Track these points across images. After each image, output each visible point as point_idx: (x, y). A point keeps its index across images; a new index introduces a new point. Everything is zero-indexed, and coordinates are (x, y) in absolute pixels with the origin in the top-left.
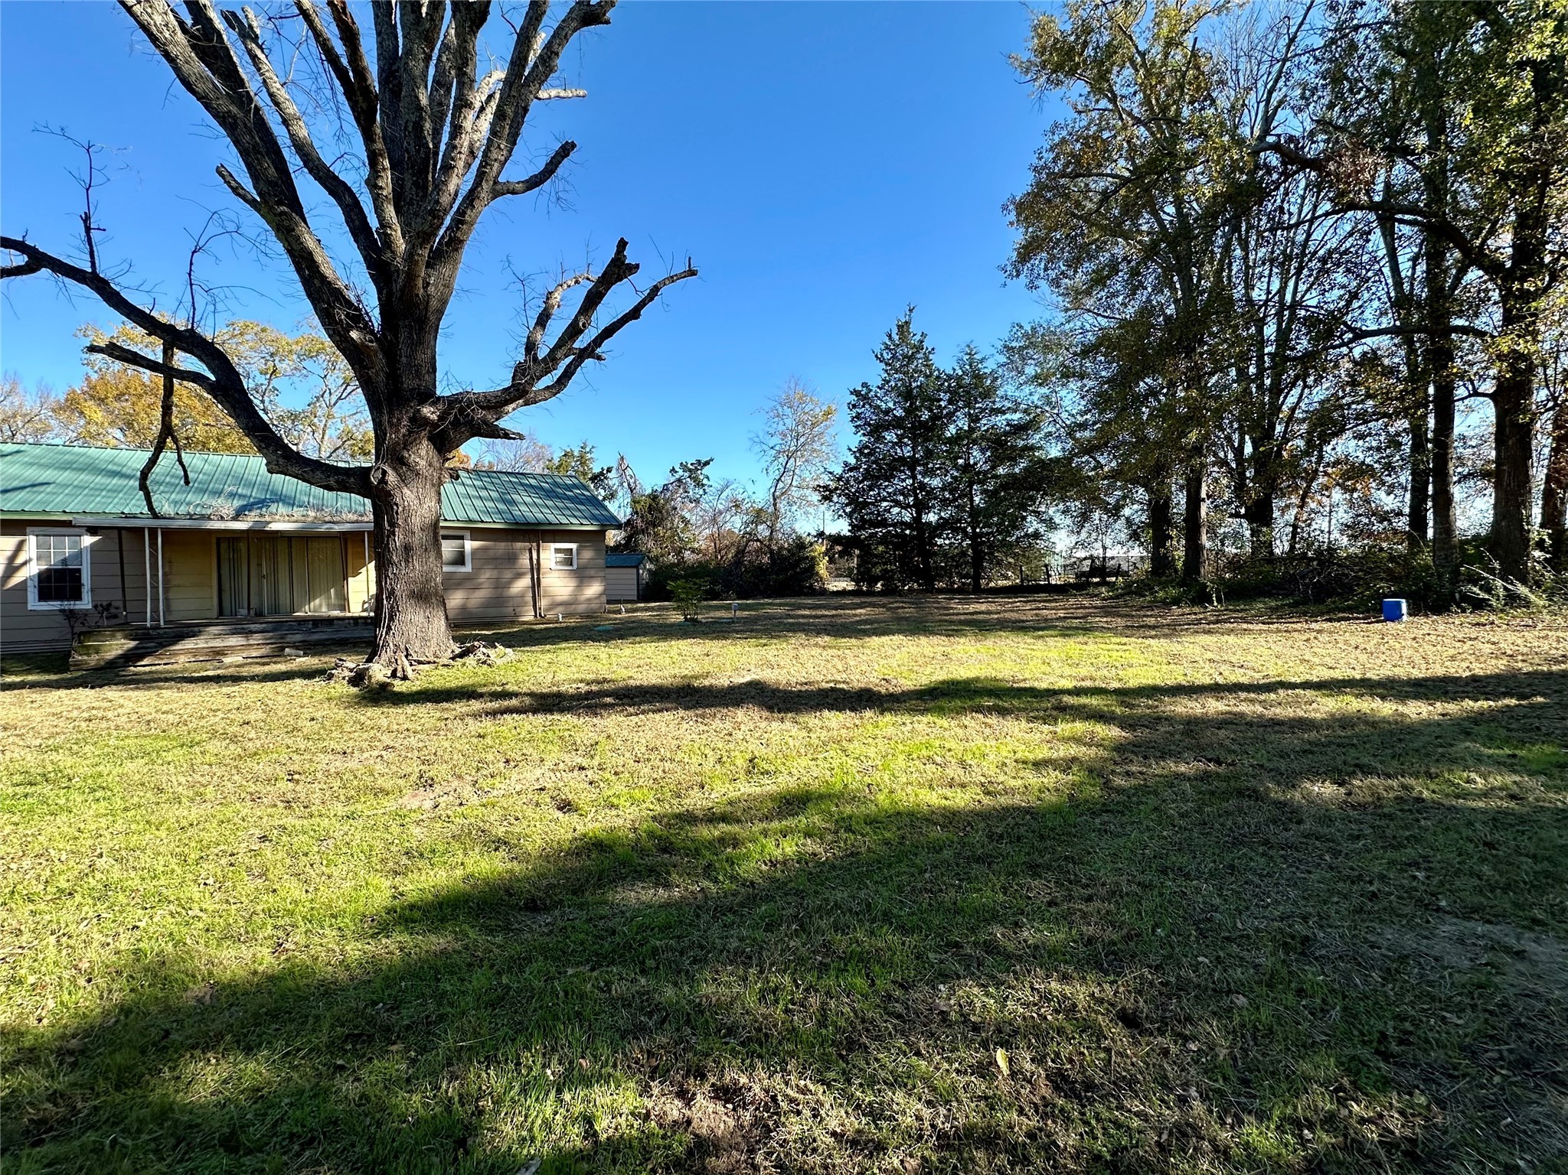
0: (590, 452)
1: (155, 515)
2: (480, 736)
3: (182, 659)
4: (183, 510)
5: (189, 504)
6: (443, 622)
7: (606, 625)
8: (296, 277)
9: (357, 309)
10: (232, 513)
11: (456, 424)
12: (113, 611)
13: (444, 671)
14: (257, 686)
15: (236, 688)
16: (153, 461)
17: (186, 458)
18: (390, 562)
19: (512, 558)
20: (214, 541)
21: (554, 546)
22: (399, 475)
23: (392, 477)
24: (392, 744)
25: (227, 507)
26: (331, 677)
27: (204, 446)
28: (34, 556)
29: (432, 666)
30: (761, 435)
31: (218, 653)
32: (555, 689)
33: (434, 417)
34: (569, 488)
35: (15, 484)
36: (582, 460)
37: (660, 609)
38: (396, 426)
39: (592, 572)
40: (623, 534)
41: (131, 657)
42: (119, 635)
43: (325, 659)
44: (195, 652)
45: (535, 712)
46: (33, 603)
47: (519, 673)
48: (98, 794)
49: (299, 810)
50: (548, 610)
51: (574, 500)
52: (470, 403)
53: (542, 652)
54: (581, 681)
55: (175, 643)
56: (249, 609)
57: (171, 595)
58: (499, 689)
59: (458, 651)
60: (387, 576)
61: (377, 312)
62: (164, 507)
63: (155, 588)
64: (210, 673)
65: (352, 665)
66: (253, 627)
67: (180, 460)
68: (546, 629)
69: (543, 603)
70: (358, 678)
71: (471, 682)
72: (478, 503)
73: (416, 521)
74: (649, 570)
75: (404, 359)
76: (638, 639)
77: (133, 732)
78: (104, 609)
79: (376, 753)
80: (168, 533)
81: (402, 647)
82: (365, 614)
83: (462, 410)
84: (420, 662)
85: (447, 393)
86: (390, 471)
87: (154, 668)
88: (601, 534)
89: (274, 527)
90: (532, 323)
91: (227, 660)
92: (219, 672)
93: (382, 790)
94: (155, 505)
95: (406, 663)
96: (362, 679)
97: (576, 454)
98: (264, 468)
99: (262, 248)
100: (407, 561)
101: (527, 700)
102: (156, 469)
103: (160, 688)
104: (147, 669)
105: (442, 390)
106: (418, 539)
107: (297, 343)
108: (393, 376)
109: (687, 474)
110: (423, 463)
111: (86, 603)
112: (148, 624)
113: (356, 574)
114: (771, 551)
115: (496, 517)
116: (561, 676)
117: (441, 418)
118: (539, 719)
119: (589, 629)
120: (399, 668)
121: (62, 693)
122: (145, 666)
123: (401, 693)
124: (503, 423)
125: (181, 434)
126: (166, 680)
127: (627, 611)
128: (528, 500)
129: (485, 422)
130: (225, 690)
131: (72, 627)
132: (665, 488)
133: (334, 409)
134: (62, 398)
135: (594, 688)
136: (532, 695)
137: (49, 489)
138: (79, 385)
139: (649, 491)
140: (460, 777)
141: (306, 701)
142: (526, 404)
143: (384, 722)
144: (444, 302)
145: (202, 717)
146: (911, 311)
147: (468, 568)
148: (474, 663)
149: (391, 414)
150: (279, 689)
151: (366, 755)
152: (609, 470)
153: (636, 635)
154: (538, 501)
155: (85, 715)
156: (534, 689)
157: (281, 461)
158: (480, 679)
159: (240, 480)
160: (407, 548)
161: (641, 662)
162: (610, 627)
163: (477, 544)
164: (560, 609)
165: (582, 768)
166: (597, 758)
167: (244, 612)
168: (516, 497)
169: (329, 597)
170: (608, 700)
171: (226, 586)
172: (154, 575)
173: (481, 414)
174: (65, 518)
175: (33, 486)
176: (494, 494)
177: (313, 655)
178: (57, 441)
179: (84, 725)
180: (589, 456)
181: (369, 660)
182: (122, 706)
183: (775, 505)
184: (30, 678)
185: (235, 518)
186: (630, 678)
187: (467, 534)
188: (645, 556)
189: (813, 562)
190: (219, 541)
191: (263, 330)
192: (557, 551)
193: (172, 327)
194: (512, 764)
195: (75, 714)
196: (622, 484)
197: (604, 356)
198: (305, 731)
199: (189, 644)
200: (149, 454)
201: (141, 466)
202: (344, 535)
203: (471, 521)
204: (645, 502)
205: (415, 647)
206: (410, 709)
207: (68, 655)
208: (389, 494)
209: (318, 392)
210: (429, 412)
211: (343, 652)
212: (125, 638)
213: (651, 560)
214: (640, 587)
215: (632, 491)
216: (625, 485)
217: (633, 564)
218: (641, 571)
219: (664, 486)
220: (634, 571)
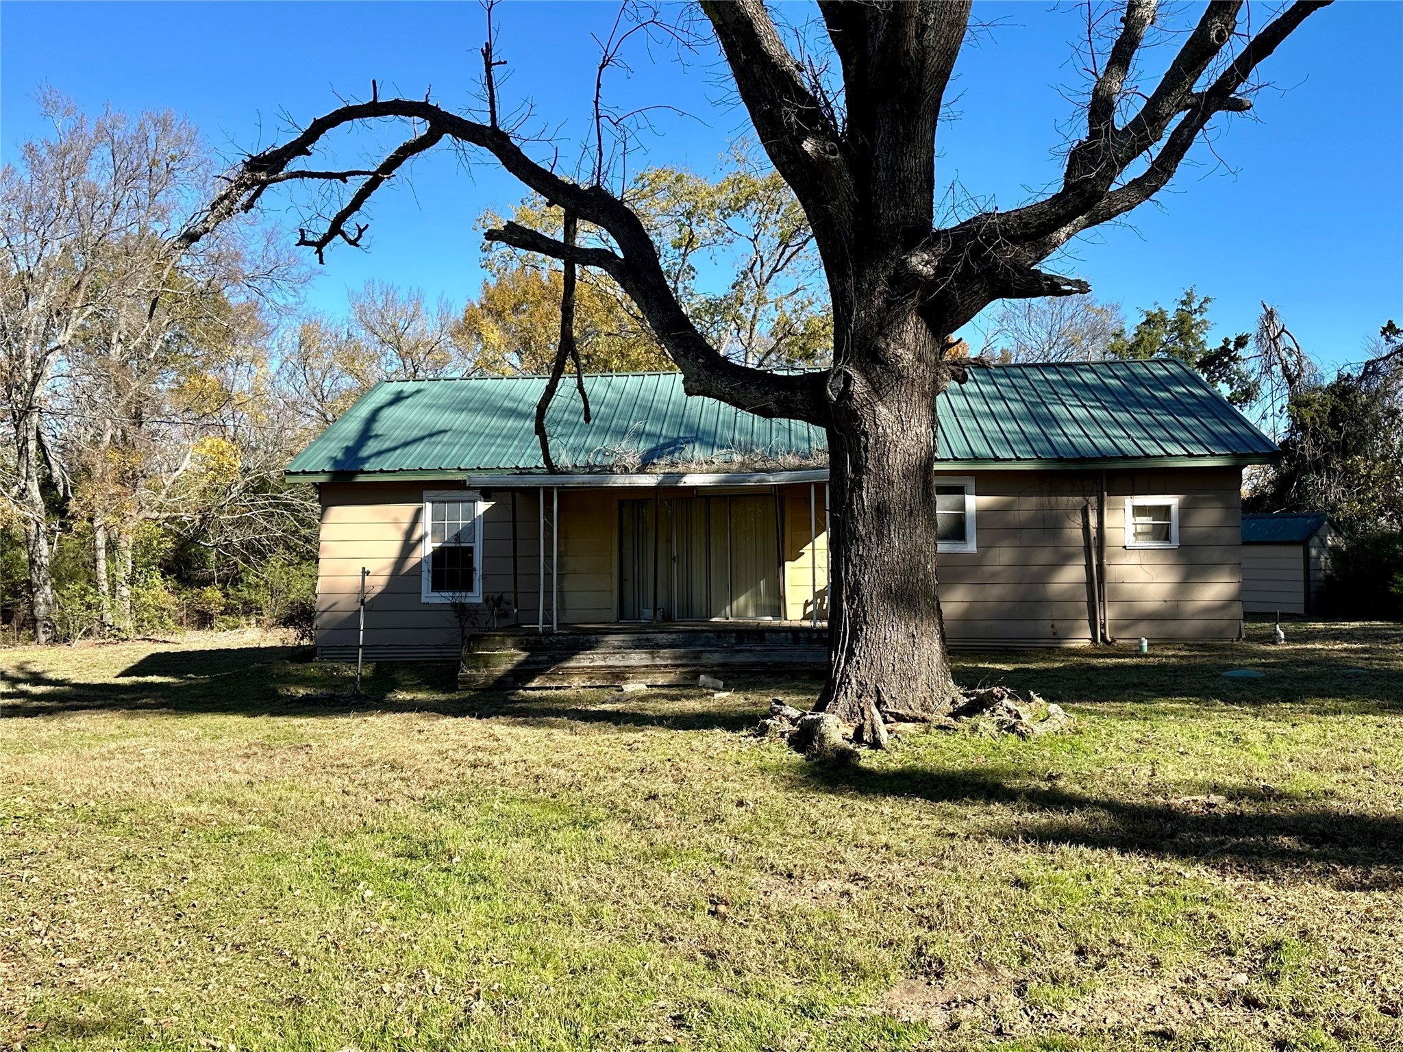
0: (1201, 309)
1: (551, 469)
2: (1018, 883)
3: (577, 681)
4: (581, 460)
5: (588, 451)
6: (937, 646)
7: (1245, 666)
8: (728, 69)
9: (814, 101)
10: (637, 461)
11: (966, 277)
12: (504, 606)
13: (940, 738)
14: (663, 734)
15: (639, 736)
16: (550, 391)
17: (587, 383)
18: (854, 536)
19: (1050, 527)
20: (616, 505)
21: (1130, 502)
22: (870, 381)
23: (859, 387)
24: (863, 871)
25: (631, 452)
26: (763, 731)
27: (607, 367)
28: (429, 530)
29: (921, 727)
31: (618, 676)
32: (1160, 799)
33: (929, 270)
34: (1161, 383)
35: (415, 433)
36: (1183, 327)
37: (1365, 635)
38: (865, 296)
39: (1216, 555)
40: (1271, 473)
41: (521, 675)
42: (509, 641)
43: (753, 697)
44: (591, 672)
45: (1124, 847)
46: (429, 596)
47: (1081, 758)
48: (480, 888)
49: (729, 978)
50: (1117, 628)
51: (1176, 407)
52: (992, 233)
53: (1120, 715)
54: (1216, 789)
55: (568, 658)
56: (655, 609)
57: (567, 586)
58: (1045, 786)
59: (963, 701)
60: (848, 560)
61: (842, 99)
62: (563, 459)
63: (548, 574)
64: (608, 707)
65: (795, 714)
66: (661, 638)
67: (580, 387)
68: (1117, 667)
69: (1110, 614)
70: (805, 737)
71: (990, 765)
72: (989, 426)
73: (896, 462)
74: (1334, 550)
75: (882, 175)
76: (1329, 703)
77: (520, 793)
78: (494, 602)
79: (838, 885)
80: (566, 494)
81: (871, 687)
82: (807, 624)
83: (977, 251)
84: (900, 718)
85: (952, 223)
86: (856, 376)
87: (545, 693)
88: (1232, 475)
89: (691, 480)
90: (1103, 62)
91: (629, 688)
92: (619, 706)
93: (856, 967)
94: (552, 453)
95: (878, 718)
96: (810, 739)
97: (1171, 316)
98: (680, 388)
99: (684, 37)
100: (880, 535)
101: (1105, 819)
102: (555, 403)
103: (551, 726)
104: (538, 693)
105: (944, 218)
106: (900, 492)
107: (720, 190)
108: (865, 209)
110: (908, 356)
111: (476, 597)
112: (540, 627)
113: (796, 556)
115: (1022, 450)
116: (1170, 772)
117: (941, 271)
118: (1134, 866)
119: (1213, 673)
120: (867, 727)
121: (449, 721)
122: (537, 689)
123: (870, 773)
124: (1050, 266)
125: (582, 349)
126: (558, 713)
127: (1290, 638)
128: (1080, 413)
129: (1019, 268)
130: (629, 737)
131: (463, 628)
132: (1371, 369)
133: (768, 288)
134: (461, 315)
135: (1247, 808)
136: (1111, 806)
137: (446, 438)
138: (477, 297)
139: (1330, 379)
140: (990, 968)
141: (730, 768)
142: (1093, 222)
143: (847, 824)
144: (950, 55)
145: (598, 779)
147: (971, 546)
148: (993, 728)
149: (859, 275)
150: (695, 743)
151: (823, 886)
152: (1241, 342)
153: (1322, 694)
154: (1099, 414)
155: (471, 758)
156: (1115, 794)
157: (704, 374)
158: (1004, 762)
159: (649, 411)
160: (881, 510)
161: (1351, 759)
162: (1257, 673)
163: (986, 500)
164: (1144, 627)
165: (1251, 1003)
166: (1286, 982)
167: (649, 613)
168: (1057, 409)
169: (758, 593)
170: (1286, 841)
171: (628, 574)
172: (549, 557)
173: (1010, 252)
174: (459, 477)
175: (431, 435)
176: (1016, 407)
177: (738, 689)
178: (456, 375)
179: (469, 772)
180: (1197, 318)
181: (820, 707)
182: (509, 750)
184: (421, 696)
185: (641, 470)
186: (1330, 794)
187: (970, 483)
188: (1323, 520)
190: (621, 504)
191: (679, 179)
192: (1139, 511)
193: (575, 186)
194: (1093, 959)
195: (460, 755)
196: (1267, 370)
197: (1248, 99)
198: (733, 822)
199: (584, 660)
200: (547, 382)
201: (537, 399)
202: (782, 491)
203: (977, 459)
204: (1325, 404)
205: (891, 689)
206: (888, 806)
207: (458, 668)
208: (854, 417)
209: (745, 264)
210: (921, 263)
211: (779, 686)
212: (515, 647)
213: (1337, 527)
214: (1313, 587)
215: (1291, 381)
216: (1277, 369)
217: (1296, 538)
218: (1314, 552)
219: (1368, 364)
220: (1298, 551)
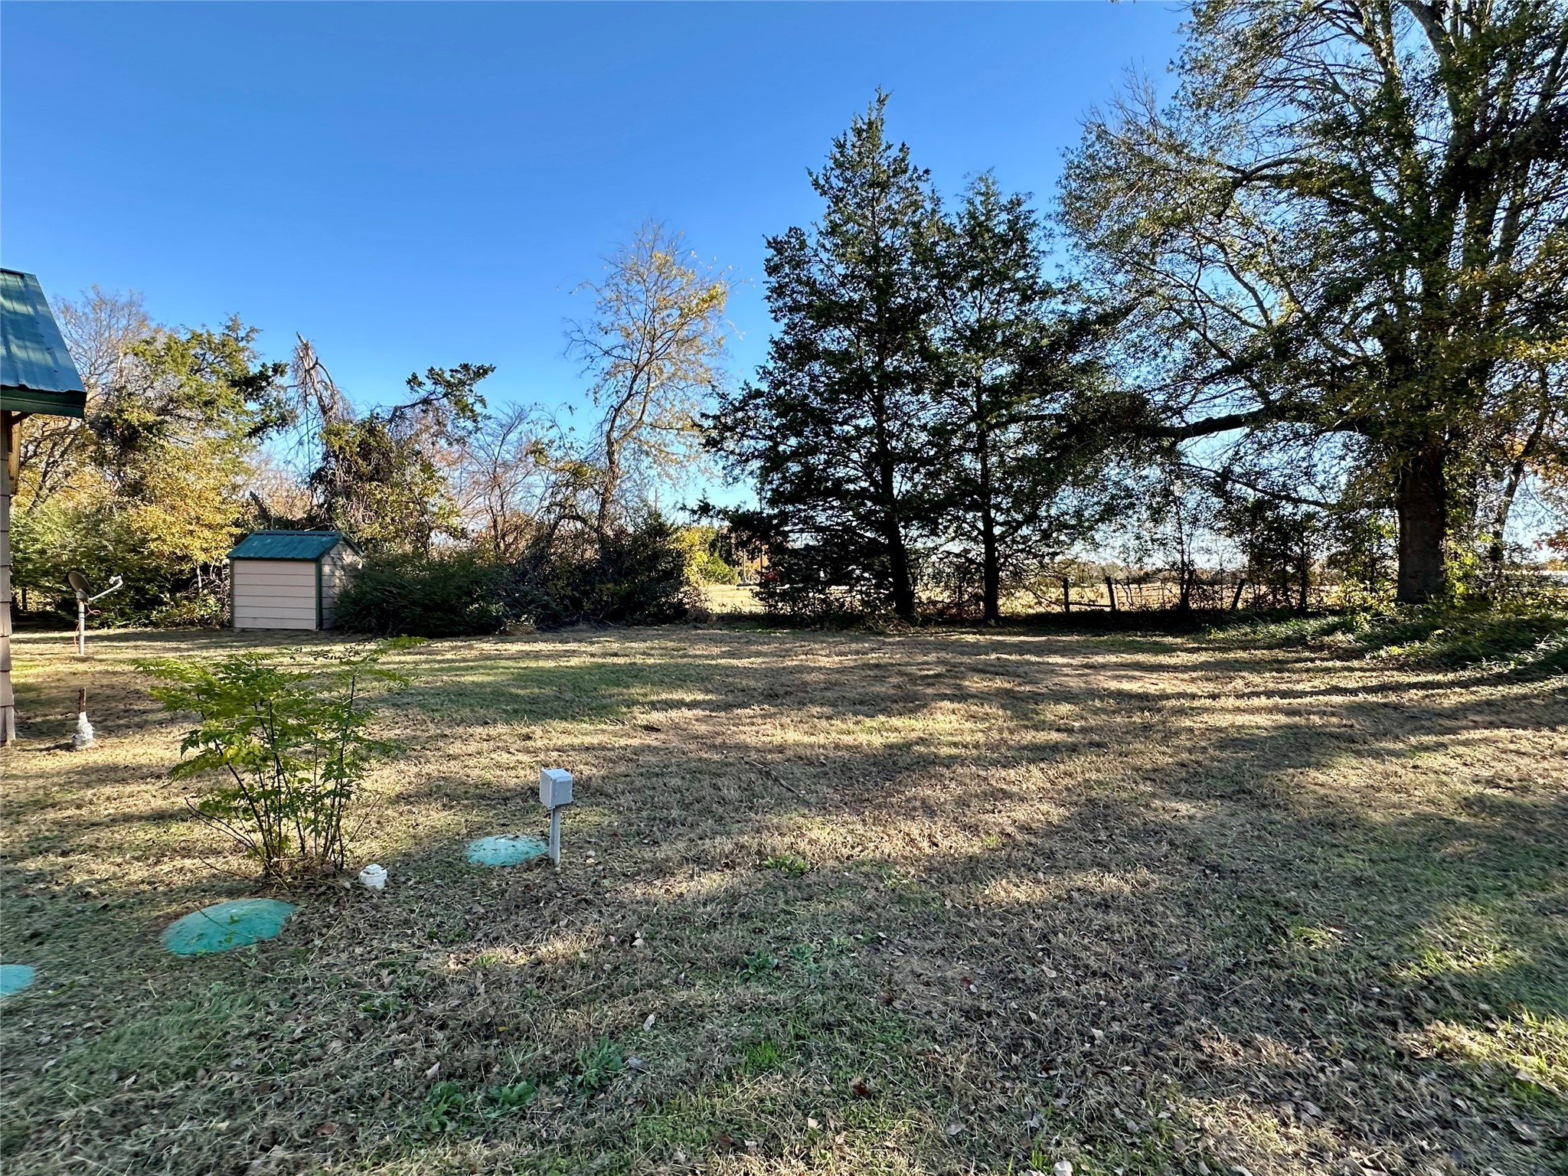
0: (247, 338)
30: (586, 329)
74: (353, 567)
97: (216, 339)
109: (440, 389)
114: (603, 539)
132: (398, 414)
139: (362, 414)
146: (881, 101)
152: (278, 369)
183: (610, 454)
188: (343, 540)
189: (679, 559)
196: (304, 398)
204: (354, 435)
213: (355, 547)
214: (326, 603)
215: (324, 410)
216: (313, 400)
217: (308, 555)
218: (327, 569)
219: (396, 409)
220: (311, 568)
